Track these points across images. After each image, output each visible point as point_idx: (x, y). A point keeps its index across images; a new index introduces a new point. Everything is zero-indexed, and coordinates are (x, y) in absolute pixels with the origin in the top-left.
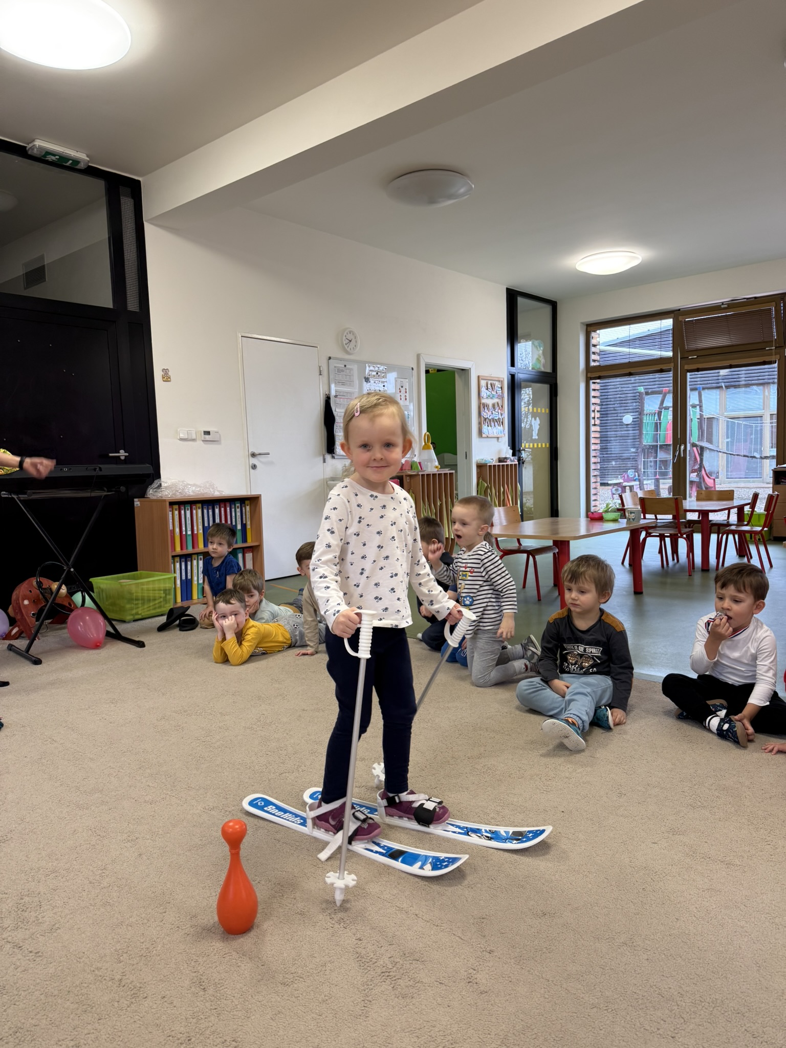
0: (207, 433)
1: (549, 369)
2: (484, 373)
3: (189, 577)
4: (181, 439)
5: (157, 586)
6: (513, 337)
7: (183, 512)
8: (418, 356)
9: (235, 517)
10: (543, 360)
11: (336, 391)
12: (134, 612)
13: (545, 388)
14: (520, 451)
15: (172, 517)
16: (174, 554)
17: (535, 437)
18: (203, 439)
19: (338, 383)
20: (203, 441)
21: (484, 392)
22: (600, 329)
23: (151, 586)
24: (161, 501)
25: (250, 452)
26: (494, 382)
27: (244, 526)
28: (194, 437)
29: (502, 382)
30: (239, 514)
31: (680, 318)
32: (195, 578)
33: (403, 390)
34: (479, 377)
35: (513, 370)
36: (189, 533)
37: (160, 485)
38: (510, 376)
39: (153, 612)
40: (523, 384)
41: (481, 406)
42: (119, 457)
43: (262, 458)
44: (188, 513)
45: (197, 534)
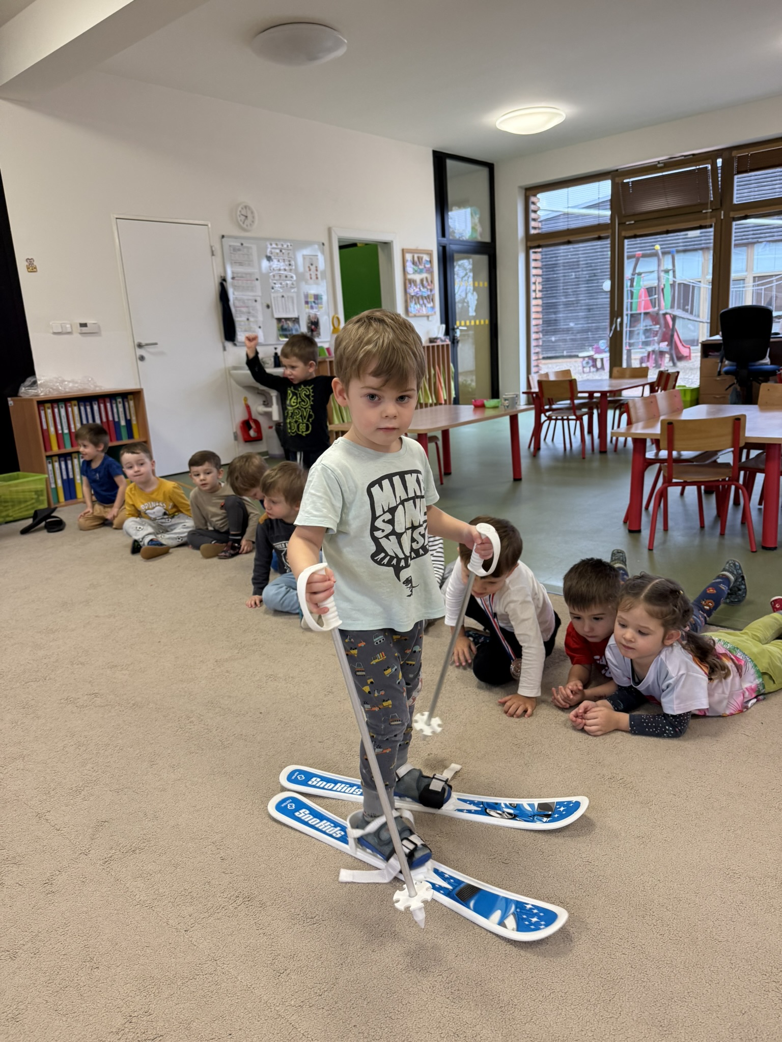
0: (84, 325)
1: (487, 239)
2: (409, 245)
3: (71, 476)
4: (55, 333)
5: (26, 487)
6: (442, 205)
7: (56, 410)
8: (330, 230)
9: (118, 413)
10: (479, 229)
11: (233, 273)
12: (4, 514)
13: (484, 259)
14: (454, 329)
15: (45, 415)
16: (49, 453)
17: (472, 313)
18: (79, 331)
19: (234, 263)
20: (81, 333)
21: (410, 268)
22: (538, 193)
23: (20, 488)
24: (30, 401)
25: (136, 342)
26: (421, 255)
27: (129, 422)
28: (69, 330)
29: (430, 254)
30: (121, 409)
31: (617, 180)
33: (313, 268)
34: (403, 250)
35: (444, 241)
36: (66, 431)
37: (35, 383)
38: (441, 248)
39: (26, 513)
40: (456, 256)
41: (407, 282)
43: (151, 349)
44: (63, 411)
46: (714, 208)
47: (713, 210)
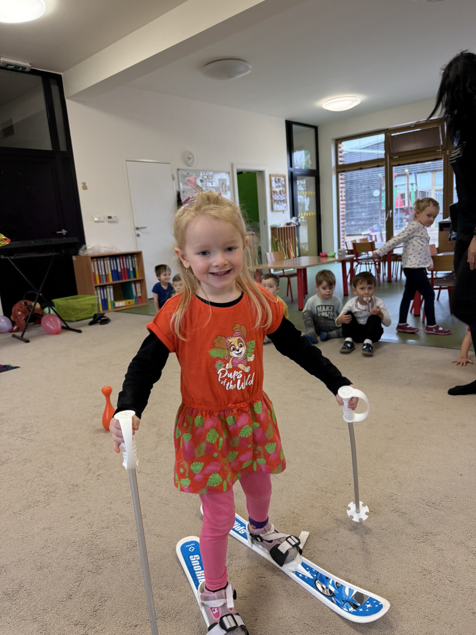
0: (110, 217)
1: (314, 168)
2: (274, 172)
3: (106, 297)
4: (96, 222)
5: (87, 302)
6: (290, 149)
7: (99, 262)
8: (232, 165)
9: (129, 263)
10: (310, 162)
11: (183, 189)
12: (76, 316)
13: (312, 179)
15: (93, 265)
16: (96, 285)
17: (307, 209)
19: (184, 184)
20: (108, 222)
21: (274, 185)
23: (84, 303)
24: (86, 257)
25: (135, 227)
26: (279, 177)
27: (134, 269)
28: (103, 220)
29: (284, 177)
31: (388, 134)
32: (109, 298)
33: (224, 186)
34: (270, 175)
35: (292, 169)
36: (104, 273)
37: (86, 248)
38: (290, 174)
39: (87, 316)
40: (298, 177)
41: (272, 193)
42: (62, 234)
43: (143, 230)
44: (102, 263)
45: (108, 274)
46: (443, 148)
47: (443, 150)
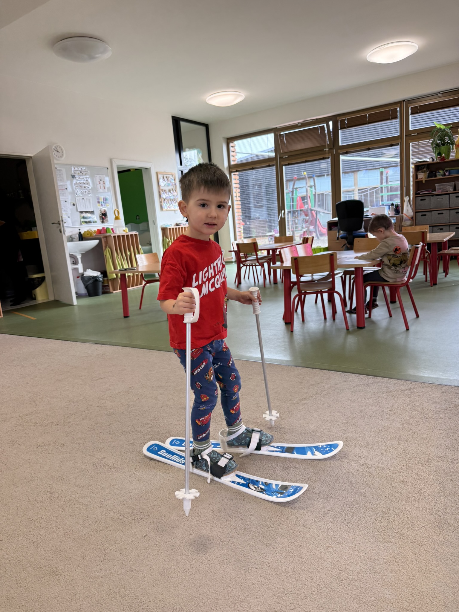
2: (161, 170)
6: (179, 147)
8: (111, 161)
21: (162, 183)
22: (234, 141)
26: (169, 176)
29: (174, 175)
31: (277, 133)
33: (102, 182)
34: (157, 173)
35: (182, 168)
41: (161, 191)
46: (330, 148)
47: (329, 149)
